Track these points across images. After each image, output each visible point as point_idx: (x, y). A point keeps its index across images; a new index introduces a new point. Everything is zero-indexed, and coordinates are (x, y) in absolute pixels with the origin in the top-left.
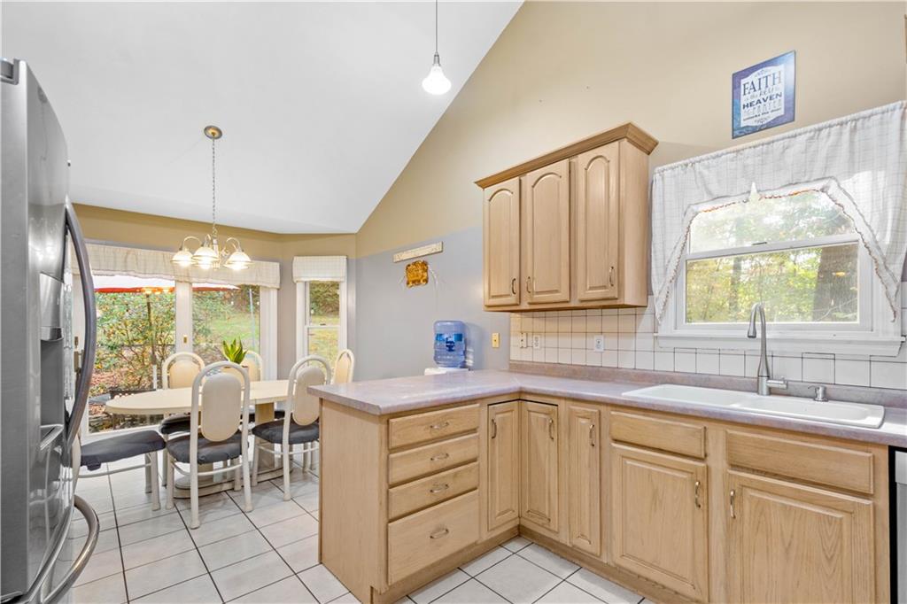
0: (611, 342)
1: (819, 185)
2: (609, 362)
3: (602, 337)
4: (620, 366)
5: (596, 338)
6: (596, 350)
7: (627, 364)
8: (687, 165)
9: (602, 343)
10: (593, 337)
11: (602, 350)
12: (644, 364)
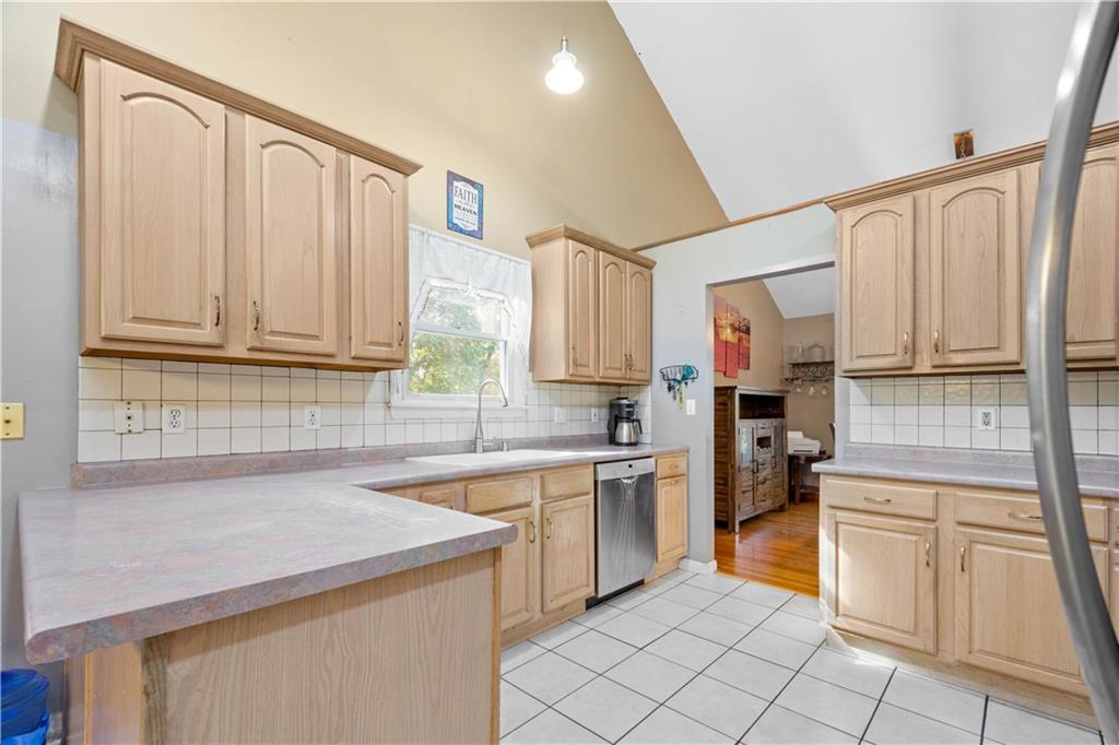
0: (332, 415)
1: (501, 297)
2: (328, 442)
3: (317, 410)
4: (343, 446)
5: (307, 411)
6: (307, 426)
7: (353, 442)
8: (423, 233)
9: (318, 416)
10: (303, 408)
11: (317, 426)
12: (374, 440)
